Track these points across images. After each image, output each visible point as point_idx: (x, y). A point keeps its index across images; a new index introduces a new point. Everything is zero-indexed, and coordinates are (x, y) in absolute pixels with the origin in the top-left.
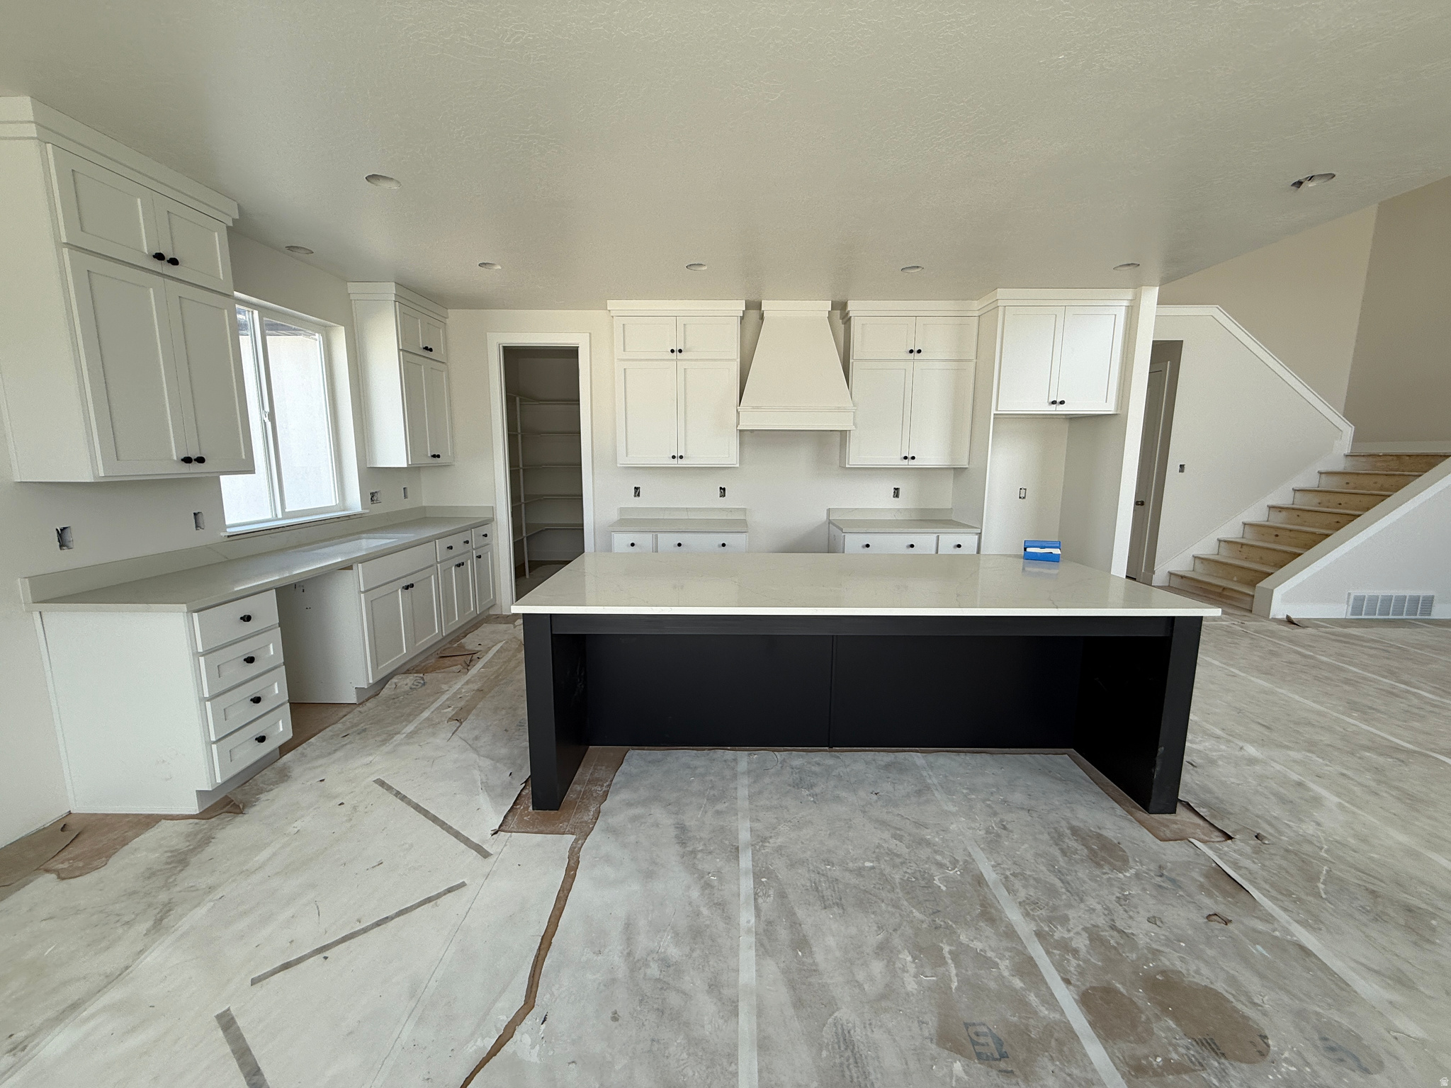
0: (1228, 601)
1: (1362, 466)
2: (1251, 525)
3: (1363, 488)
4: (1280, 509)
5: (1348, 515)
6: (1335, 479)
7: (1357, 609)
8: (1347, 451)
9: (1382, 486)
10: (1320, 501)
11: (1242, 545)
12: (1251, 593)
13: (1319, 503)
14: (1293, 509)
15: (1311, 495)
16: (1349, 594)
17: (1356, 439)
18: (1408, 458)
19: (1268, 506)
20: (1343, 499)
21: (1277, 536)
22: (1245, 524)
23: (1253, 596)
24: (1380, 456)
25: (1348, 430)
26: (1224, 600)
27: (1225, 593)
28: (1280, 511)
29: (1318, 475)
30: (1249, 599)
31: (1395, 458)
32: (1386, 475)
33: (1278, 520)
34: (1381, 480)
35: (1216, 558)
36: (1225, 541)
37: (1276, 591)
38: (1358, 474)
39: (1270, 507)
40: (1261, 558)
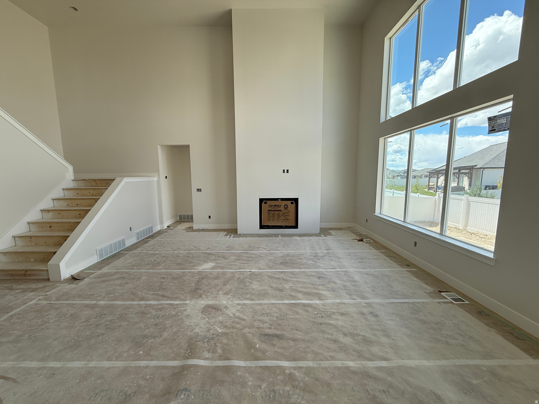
0: (32, 278)
1: (82, 185)
2: (33, 223)
3: (85, 196)
4: (48, 211)
5: (84, 210)
6: (71, 192)
7: (101, 255)
8: (73, 178)
9: (93, 194)
10: (68, 204)
11: (31, 237)
12: (46, 269)
13: (68, 205)
14: (55, 210)
15: (62, 201)
16: (96, 250)
17: (75, 172)
18: (98, 181)
19: (40, 210)
20: (78, 202)
21: (51, 227)
22: (29, 223)
23: (48, 270)
24: (87, 180)
25: (70, 168)
26: (28, 278)
27: (27, 273)
28: (48, 212)
29: (63, 191)
30: (45, 272)
31: (94, 181)
32: (93, 189)
33: (48, 217)
34: (92, 192)
35: (14, 250)
36: (18, 237)
37: (60, 264)
38: (81, 189)
39: (42, 211)
40: (45, 242)
